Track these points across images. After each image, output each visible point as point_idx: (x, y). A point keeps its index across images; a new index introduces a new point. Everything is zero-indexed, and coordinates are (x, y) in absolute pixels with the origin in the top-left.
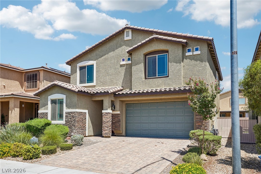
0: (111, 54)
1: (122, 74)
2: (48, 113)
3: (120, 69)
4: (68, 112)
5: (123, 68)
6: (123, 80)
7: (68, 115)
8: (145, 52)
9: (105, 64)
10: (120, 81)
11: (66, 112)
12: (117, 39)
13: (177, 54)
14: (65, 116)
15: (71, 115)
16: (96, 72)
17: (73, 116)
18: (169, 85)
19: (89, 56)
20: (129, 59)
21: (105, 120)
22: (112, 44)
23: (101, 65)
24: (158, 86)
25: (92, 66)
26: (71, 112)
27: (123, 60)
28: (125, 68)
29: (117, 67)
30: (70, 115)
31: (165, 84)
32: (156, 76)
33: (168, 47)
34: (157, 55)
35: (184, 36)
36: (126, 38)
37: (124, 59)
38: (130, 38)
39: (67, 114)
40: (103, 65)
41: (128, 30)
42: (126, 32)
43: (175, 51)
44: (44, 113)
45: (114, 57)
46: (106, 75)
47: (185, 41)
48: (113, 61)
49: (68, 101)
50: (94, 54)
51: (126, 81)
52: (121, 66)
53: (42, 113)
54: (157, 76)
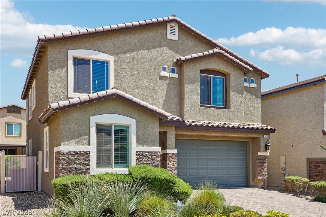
0: (144, 53)
1: (163, 91)
2: (89, 152)
3: (160, 82)
4: (142, 152)
5: (164, 82)
6: (164, 102)
7: (141, 157)
8: (203, 68)
9: (132, 67)
10: (159, 102)
11: (137, 152)
12: (154, 32)
13: (239, 81)
14: (136, 160)
15: (150, 157)
16: (115, 77)
17: (153, 159)
18: (231, 120)
19: (98, 42)
20: (173, 71)
22: (145, 36)
23: (124, 66)
24: (219, 119)
25: (105, 64)
26: (148, 152)
27: (164, 69)
28: (167, 82)
29: (154, 78)
30: (148, 157)
31: (226, 118)
32: (211, 105)
33: (229, 70)
34: (212, 76)
36: (169, 36)
37: (166, 68)
38: (175, 37)
39: (139, 155)
40: (128, 68)
41: (173, 24)
42: (171, 26)
43: (237, 77)
44: (80, 152)
45: (149, 59)
46: (135, 87)
47: (251, 69)
48: (148, 65)
49: (141, 130)
50: (109, 42)
51: (169, 103)
52: (162, 78)
53: (72, 152)
54: (212, 105)
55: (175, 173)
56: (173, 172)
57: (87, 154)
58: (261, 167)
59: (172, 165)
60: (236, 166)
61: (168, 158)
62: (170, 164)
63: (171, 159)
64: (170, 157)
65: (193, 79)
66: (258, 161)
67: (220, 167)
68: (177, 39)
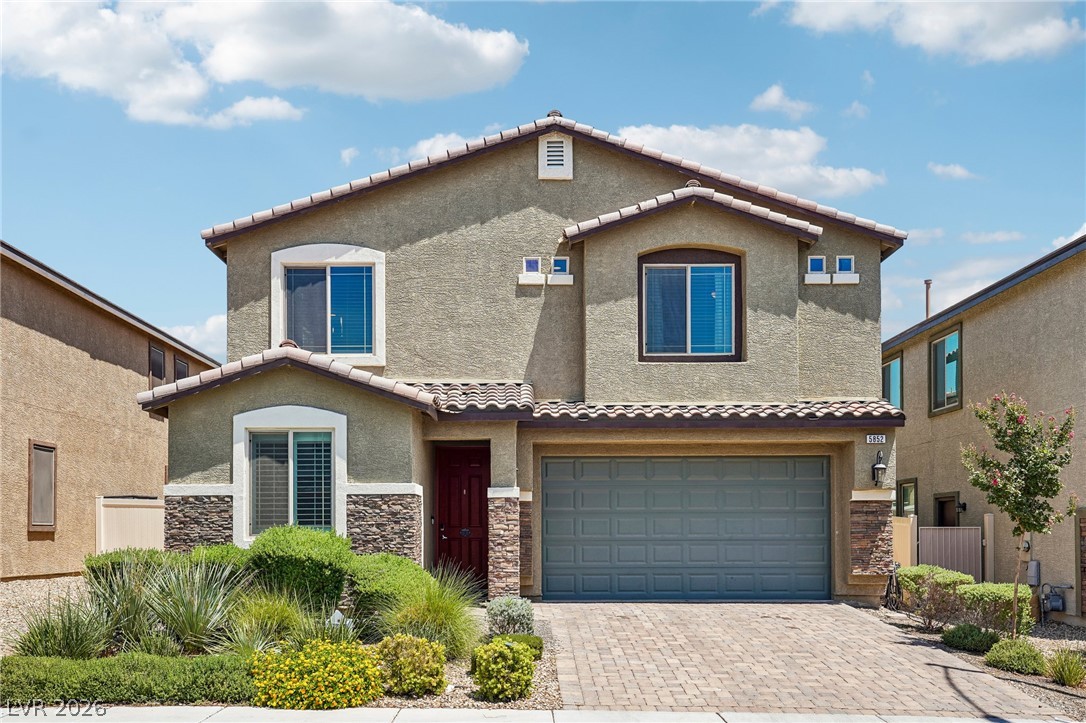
0: (473, 232)
1: (527, 326)
2: (231, 497)
3: (517, 302)
4: (365, 496)
5: (532, 300)
6: (532, 356)
7: (362, 507)
8: (648, 248)
9: (435, 272)
10: (515, 357)
11: (349, 496)
12: (501, 168)
13: (780, 272)
14: (348, 515)
15: (384, 507)
16: (388, 302)
17: (394, 514)
18: (748, 392)
19: (346, 222)
20: (560, 266)
21: (502, 532)
22: (474, 185)
23: (413, 273)
24: (705, 394)
25: (364, 273)
26: (381, 496)
27: (532, 266)
28: (541, 300)
29: (501, 293)
30: (379, 508)
31: (731, 388)
32: (686, 352)
33: (743, 243)
34: (689, 267)
35: (807, 208)
36: (545, 172)
37: (536, 262)
38: (565, 172)
39: (355, 503)
40: (424, 275)
41: (555, 137)
42: (548, 143)
43: (772, 261)
44: (209, 497)
45: (484, 245)
46: (445, 323)
47: (818, 230)
48: (481, 262)
49: (362, 443)
50: (373, 216)
51: (548, 359)
52: (523, 291)
53: (191, 499)
54: (689, 353)
55: (512, 552)
56: (508, 549)
57: (226, 501)
58: (869, 537)
59: (505, 530)
60: (787, 536)
61: (492, 511)
62: (499, 526)
63: (502, 514)
64: (497, 507)
65: (615, 284)
66: (856, 518)
67: (727, 536)
68: (571, 177)
